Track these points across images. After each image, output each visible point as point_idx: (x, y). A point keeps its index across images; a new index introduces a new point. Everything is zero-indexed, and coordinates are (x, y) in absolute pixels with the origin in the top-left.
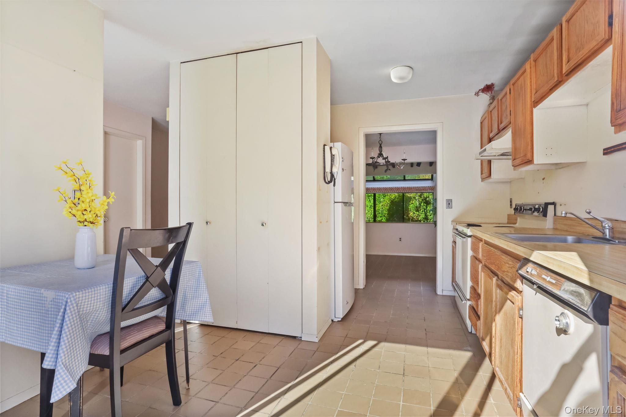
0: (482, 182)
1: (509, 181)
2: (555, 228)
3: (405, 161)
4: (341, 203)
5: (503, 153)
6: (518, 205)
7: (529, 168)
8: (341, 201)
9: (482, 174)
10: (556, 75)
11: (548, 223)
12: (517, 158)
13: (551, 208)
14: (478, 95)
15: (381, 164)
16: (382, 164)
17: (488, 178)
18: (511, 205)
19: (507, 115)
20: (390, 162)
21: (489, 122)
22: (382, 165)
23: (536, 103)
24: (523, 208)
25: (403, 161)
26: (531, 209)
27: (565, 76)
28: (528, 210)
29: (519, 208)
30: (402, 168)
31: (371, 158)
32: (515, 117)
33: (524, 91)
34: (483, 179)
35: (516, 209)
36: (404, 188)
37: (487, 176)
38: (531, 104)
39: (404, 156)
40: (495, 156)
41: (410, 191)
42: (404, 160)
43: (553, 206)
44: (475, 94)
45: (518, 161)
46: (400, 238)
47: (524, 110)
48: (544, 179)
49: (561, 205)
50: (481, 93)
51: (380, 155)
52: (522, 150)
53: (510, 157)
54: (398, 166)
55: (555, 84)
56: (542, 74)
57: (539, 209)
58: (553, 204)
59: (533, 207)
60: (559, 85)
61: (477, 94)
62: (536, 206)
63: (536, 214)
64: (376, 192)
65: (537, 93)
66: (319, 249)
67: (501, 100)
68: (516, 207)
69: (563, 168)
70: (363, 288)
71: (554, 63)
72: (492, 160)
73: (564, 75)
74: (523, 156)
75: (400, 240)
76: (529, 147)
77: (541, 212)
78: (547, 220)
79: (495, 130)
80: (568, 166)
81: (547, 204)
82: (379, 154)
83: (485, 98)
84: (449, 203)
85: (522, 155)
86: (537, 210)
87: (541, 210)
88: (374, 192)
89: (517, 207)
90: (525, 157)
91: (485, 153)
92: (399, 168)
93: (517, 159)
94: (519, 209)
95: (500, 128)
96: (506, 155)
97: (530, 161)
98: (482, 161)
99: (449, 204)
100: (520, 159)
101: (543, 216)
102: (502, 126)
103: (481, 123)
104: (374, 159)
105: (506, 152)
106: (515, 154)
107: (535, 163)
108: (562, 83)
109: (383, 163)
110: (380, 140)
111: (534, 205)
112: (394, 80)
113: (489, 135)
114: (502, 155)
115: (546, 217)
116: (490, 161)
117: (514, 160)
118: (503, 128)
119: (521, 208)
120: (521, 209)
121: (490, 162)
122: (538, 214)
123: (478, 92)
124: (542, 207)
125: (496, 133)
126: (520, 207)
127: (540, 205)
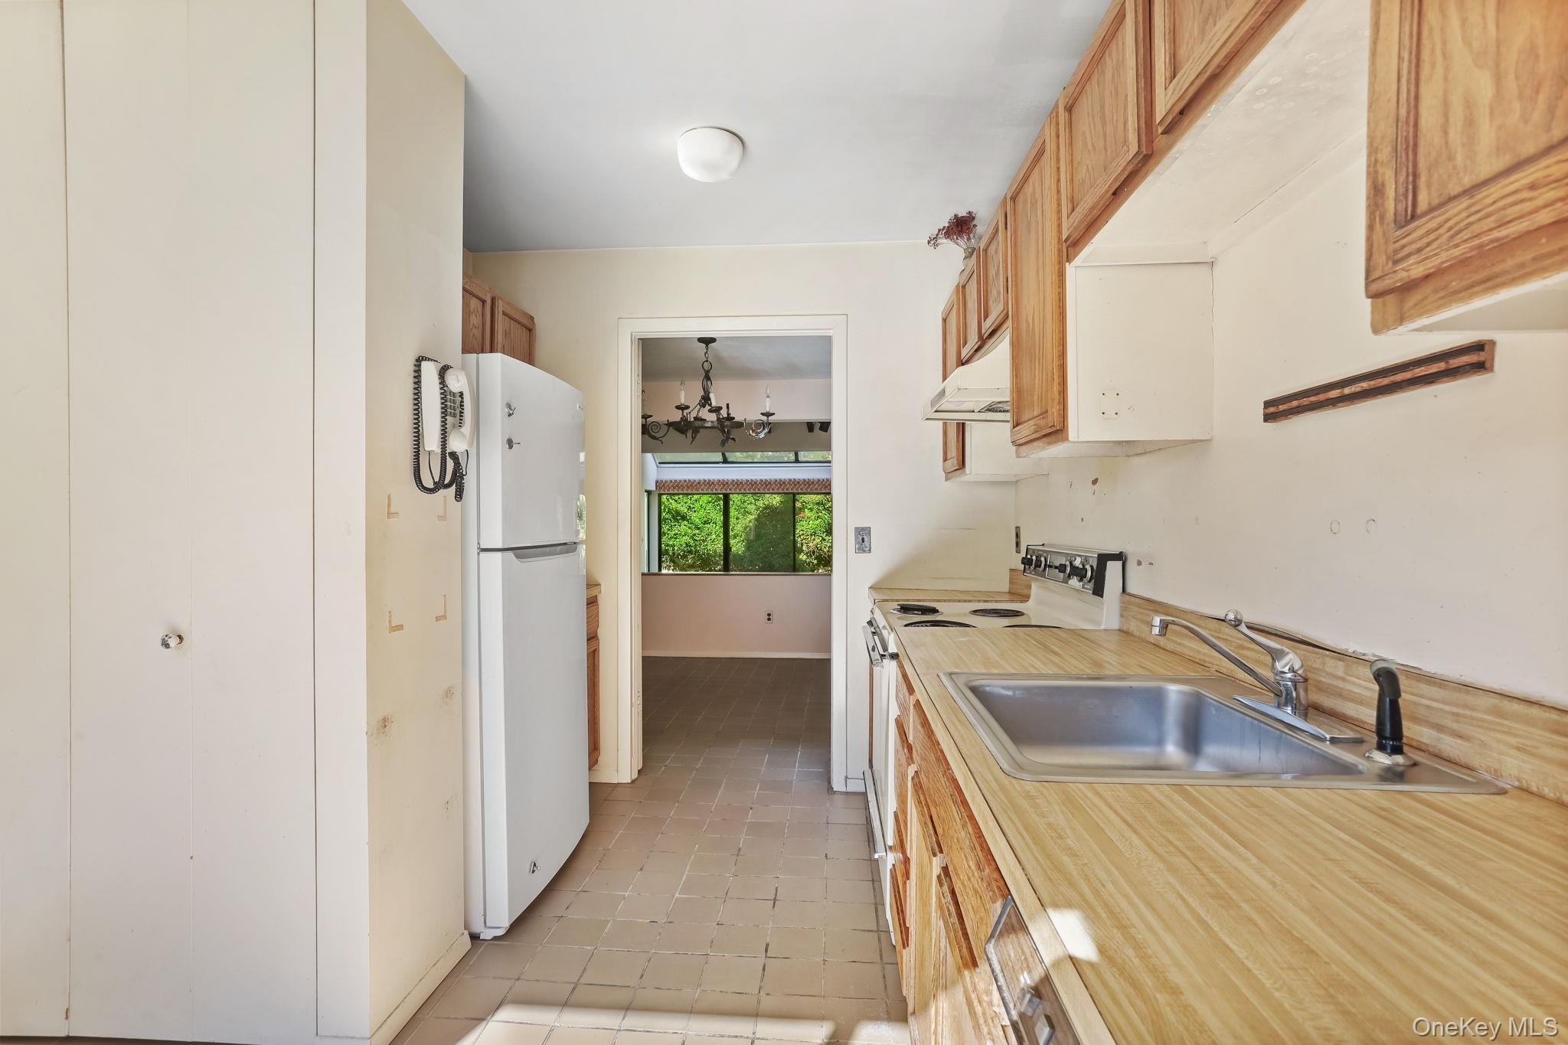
0: (946, 480)
1: (1014, 479)
2: (1125, 629)
3: (770, 418)
4: (499, 555)
5: (990, 405)
6: (1034, 550)
7: (1056, 451)
8: (500, 546)
9: (945, 460)
10: (1133, 137)
11: (1107, 613)
12: (1023, 420)
13: (1113, 568)
14: (936, 245)
15: (706, 425)
16: (709, 425)
17: (958, 472)
18: (1018, 544)
19: (999, 293)
20: (734, 418)
21: (959, 319)
22: (708, 427)
23: (1072, 245)
24: (1043, 559)
25: (764, 418)
26: (1062, 568)
27: (1162, 134)
28: (1056, 567)
29: (1034, 558)
30: (762, 435)
31: (678, 407)
32: (1017, 300)
33: (1039, 213)
34: (949, 475)
35: (1026, 562)
36: (795, 483)
37: (955, 468)
38: (1060, 251)
39: (768, 405)
40: (973, 412)
41: (809, 490)
42: (768, 415)
43: (1120, 563)
44: (929, 242)
45: (1025, 430)
46: (769, 615)
47: (1041, 271)
48: (1095, 482)
49: (1139, 563)
50: (943, 241)
51: (706, 400)
52: (1036, 398)
53: (1008, 416)
54: (753, 431)
55: (1130, 168)
56: (1090, 146)
57: (1084, 572)
58: (1120, 557)
59: (1068, 563)
60: (1142, 173)
61: (933, 241)
62: (1075, 559)
63: (1074, 582)
64: (728, 491)
65: (1078, 209)
66: (382, 725)
67: (986, 250)
68: (1026, 555)
69: (1145, 453)
70: (633, 782)
71: (1126, 96)
72: (967, 422)
73: (1160, 130)
74: (1037, 417)
75: (769, 619)
76: (1056, 388)
77: (1089, 581)
78: (1103, 604)
79: (973, 340)
80: (1160, 449)
81: (1104, 559)
82: (703, 398)
83: (953, 252)
84: (863, 538)
85: (1036, 413)
86: (1079, 573)
87: (1089, 574)
88: (724, 491)
89: (1029, 557)
90: (1043, 418)
91: (944, 400)
92: (754, 435)
93: (1024, 422)
94: (1034, 563)
95: (983, 332)
96: (1000, 411)
97: (1057, 432)
98: (945, 425)
99: (863, 541)
100: (1032, 422)
101: (1093, 594)
102: (988, 325)
103: (945, 320)
104: (685, 412)
105: (1000, 403)
106: (1018, 408)
107: (1071, 438)
108: (1152, 162)
109: (712, 422)
110: (707, 361)
111: (1071, 559)
112: (691, 172)
113: (959, 353)
114: (990, 409)
115: (1102, 596)
116: (963, 424)
117: (1017, 425)
118: (991, 330)
119: (1038, 561)
120: (1038, 565)
121: (962, 427)
122: (1081, 583)
123: (937, 235)
124: (1092, 567)
125: (976, 347)
126: (1037, 557)
127: (1086, 560)
